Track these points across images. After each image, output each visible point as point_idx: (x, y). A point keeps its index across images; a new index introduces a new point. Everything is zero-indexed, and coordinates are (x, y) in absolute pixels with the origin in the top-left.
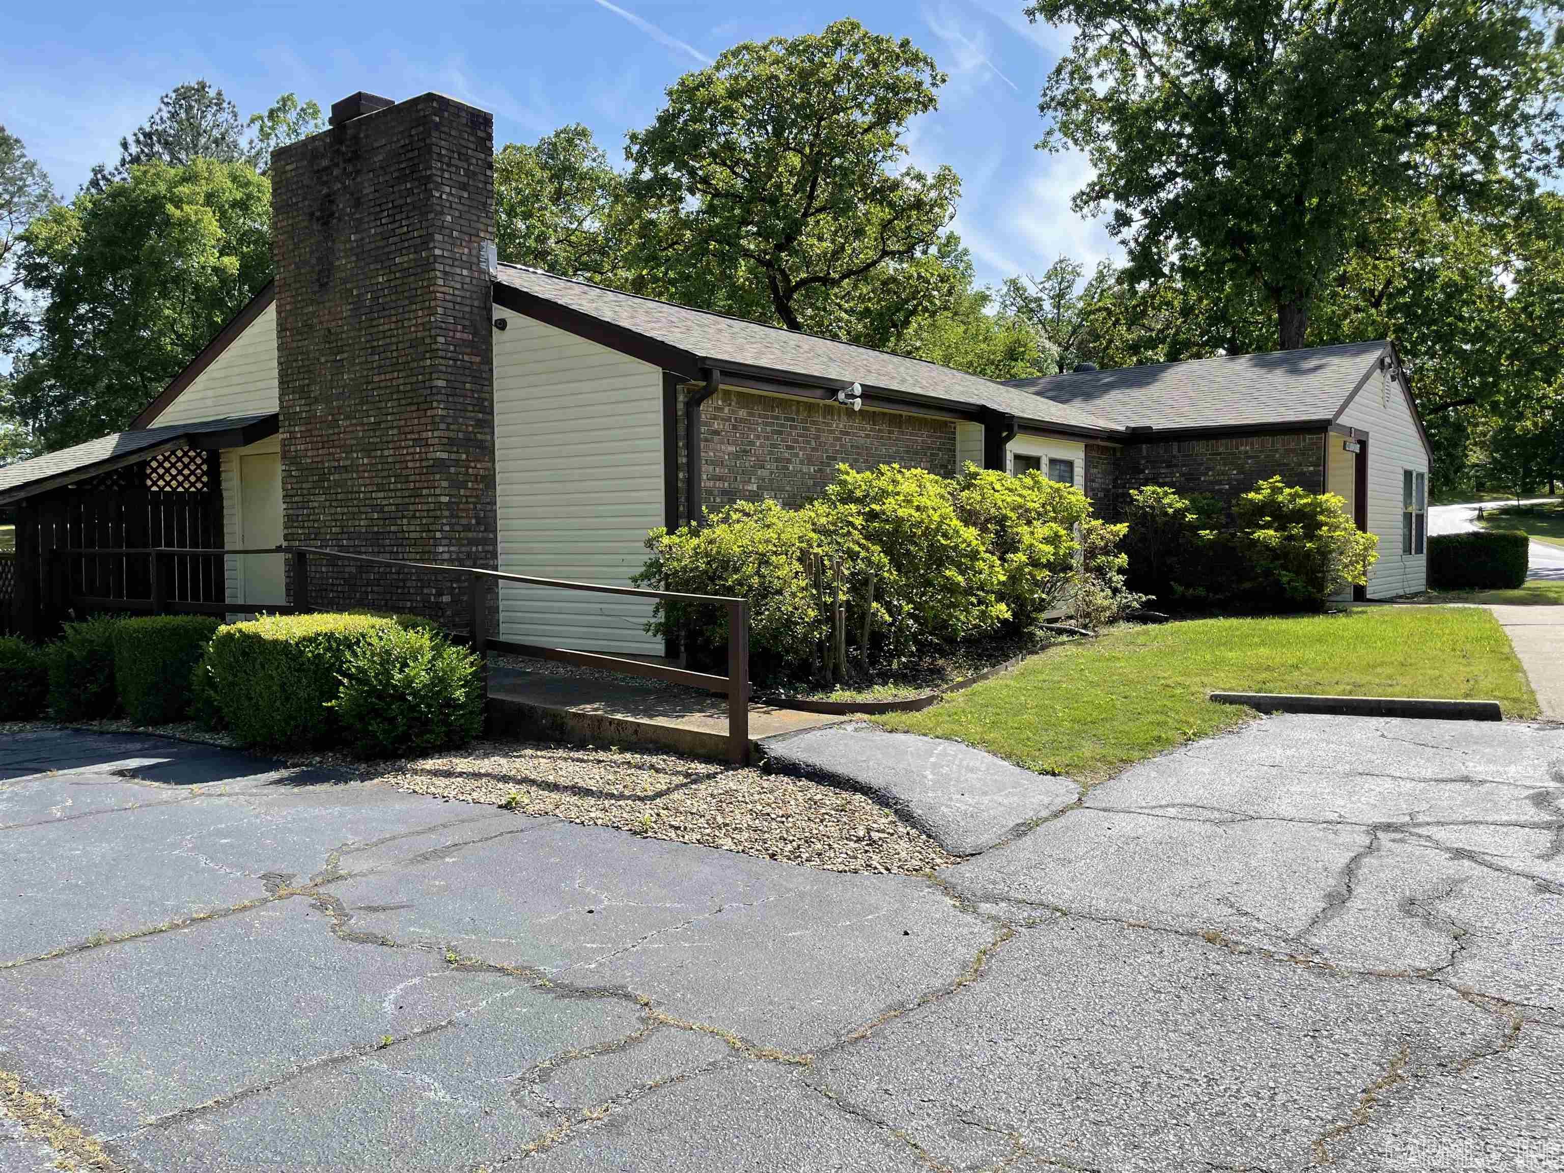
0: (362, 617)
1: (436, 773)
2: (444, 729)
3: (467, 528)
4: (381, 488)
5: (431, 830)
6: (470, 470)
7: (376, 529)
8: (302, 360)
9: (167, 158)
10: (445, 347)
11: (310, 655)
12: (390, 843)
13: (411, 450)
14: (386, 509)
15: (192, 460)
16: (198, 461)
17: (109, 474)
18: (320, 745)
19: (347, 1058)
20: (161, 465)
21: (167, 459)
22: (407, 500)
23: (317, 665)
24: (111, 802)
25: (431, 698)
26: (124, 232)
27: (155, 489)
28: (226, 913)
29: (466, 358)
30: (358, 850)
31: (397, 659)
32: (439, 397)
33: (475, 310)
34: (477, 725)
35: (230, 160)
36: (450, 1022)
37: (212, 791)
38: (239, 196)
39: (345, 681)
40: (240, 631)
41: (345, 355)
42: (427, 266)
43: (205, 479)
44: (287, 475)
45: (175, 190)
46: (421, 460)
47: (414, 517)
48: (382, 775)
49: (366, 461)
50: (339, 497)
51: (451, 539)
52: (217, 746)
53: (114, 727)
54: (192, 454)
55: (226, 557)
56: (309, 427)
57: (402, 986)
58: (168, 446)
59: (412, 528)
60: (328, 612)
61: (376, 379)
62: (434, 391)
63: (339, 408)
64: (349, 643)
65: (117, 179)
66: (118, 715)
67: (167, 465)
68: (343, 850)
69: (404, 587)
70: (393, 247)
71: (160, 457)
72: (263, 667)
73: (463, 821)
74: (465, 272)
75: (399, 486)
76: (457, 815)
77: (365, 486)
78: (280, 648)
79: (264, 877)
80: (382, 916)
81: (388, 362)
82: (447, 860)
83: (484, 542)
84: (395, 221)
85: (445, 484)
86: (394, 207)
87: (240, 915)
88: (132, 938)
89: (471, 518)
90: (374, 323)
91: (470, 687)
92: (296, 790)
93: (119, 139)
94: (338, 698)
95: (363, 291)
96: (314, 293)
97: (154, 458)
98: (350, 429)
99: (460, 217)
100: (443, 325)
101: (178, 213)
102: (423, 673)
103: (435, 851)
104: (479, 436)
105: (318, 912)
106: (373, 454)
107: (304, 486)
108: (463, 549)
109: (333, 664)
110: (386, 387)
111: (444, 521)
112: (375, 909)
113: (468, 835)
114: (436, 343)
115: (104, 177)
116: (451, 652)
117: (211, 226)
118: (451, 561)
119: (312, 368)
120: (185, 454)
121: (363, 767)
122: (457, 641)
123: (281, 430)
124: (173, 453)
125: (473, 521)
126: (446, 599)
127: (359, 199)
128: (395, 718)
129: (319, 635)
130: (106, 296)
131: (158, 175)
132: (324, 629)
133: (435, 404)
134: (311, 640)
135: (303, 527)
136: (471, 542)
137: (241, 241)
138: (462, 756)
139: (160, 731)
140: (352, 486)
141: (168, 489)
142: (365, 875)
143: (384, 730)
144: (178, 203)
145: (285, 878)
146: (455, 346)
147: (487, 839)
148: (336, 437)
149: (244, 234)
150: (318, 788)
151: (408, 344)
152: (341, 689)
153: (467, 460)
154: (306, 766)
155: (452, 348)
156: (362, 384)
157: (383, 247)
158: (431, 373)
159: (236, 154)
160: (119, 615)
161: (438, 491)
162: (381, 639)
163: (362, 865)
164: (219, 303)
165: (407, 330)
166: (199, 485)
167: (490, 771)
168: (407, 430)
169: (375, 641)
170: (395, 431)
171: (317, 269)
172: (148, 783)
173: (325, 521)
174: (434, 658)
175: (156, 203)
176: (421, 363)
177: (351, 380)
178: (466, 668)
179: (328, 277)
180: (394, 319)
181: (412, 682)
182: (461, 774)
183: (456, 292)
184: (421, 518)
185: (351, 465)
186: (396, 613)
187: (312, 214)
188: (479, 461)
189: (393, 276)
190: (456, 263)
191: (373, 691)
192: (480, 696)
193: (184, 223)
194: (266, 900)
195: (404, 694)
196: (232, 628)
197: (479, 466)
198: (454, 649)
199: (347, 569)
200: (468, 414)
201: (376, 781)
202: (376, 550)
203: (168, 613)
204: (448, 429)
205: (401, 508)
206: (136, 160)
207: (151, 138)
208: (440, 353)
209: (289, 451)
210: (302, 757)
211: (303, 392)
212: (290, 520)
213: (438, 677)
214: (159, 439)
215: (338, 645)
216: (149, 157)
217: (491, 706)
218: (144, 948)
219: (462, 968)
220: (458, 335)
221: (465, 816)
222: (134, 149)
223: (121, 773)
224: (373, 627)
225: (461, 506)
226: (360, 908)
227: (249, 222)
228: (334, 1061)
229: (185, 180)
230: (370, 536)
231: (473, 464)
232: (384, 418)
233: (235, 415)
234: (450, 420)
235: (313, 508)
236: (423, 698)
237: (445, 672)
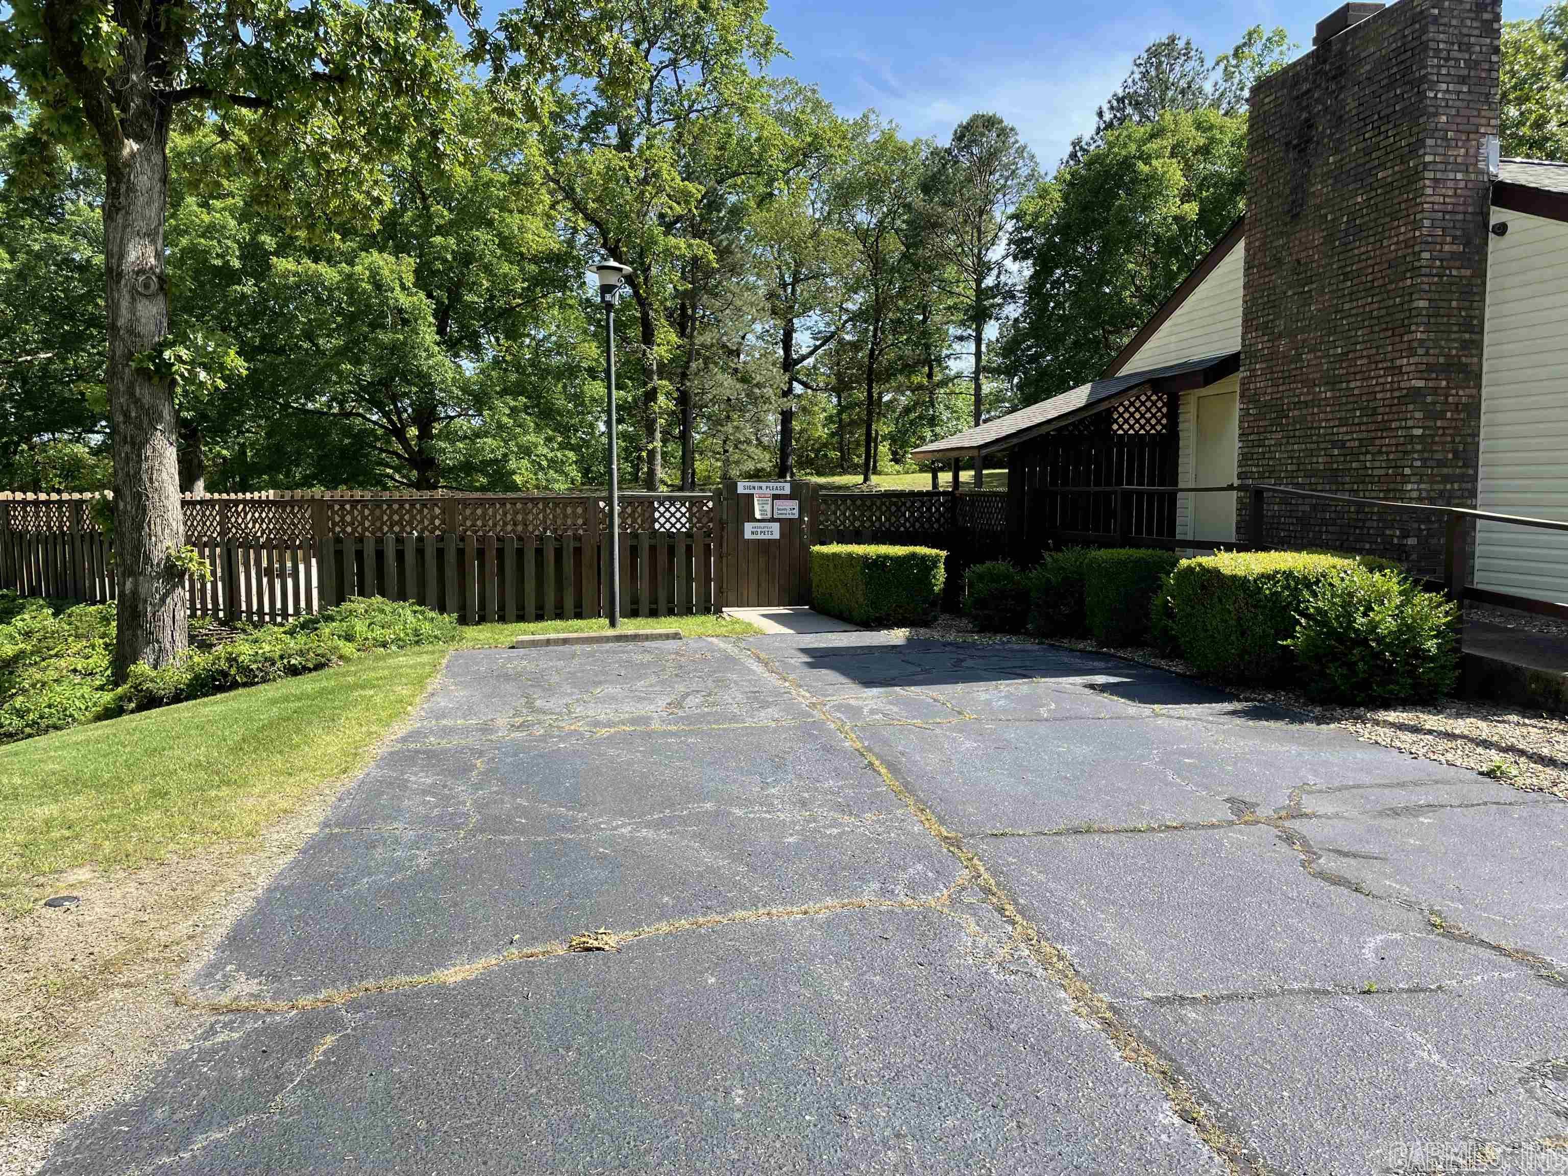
0: (1322, 556)
1: (1401, 727)
2: (1410, 681)
3: (1441, 464)
4: (1343, 422)
5: (1402, 785)
6: (1450, 399)
7: (1335, 466)
8: (1268, 296)
9: (1136, 118)
10: (1429, 263)
11: (1267, 592)
12: (1354, 791)
13: (1381, 380)
14: (1348, 444)
15: (1154, 404)
16: (1160, 404)
17: (1081, 421)
18: (1273, 682)
19: (1330, 993)
20: (1127, 410)
21: (1132, 404)
22: (1373, 434)
23: (1274, 602)
24: (1086, 710)
25: (1397, 646)
26: (1097, 197)
27: (1120, 432)
28: (1197, 826)
29: (1454, 272)
30: (1320, 791)
31: (1360, 602)
32: (1419, 320)
33: (1469, 217)
34: (1450, 679)
35: (1195, 107)
36: (1439, 987)
37: (1172, 713)
38: (1202, 141)
39: (1303, 621)
40: (1200, 565)
41: (1314, 286)
42: (1415, 176)
43: (1164, 421)
44: (1245, 413)
45: (1144, 148)
46: (1392, 391)
47: (1380, 452)
48: (1339, 721)
49: (1329, 394)
50: (1297, 433)
51: (1421, 476)
52: (1172, 672)
53: (1081, 646)
54: (1154, 398)
55: (1180, 495)
56: (1271, 364)
57: (1379, 937)
58: (1135, 391)
59: (1377, 464)
60: (1285, 551)
61: (1347, 306)
62: (1414, 313)
63: (1304, 341)
64: (1308, 583)
65: (1092, 148)
66: (1083, 637)
67: (1132, 409)
68: (1304, 788)
69: (1361, 528)
70: (1376, 162)
71: (1126, 403)
72: (1220, 600)
73: (1437, 782)
74: (1459, 176)
75: (1365, 419)
76: (1429, 775)
77: (1327, 420)
78: (1238, 583)
79: (1226, 800)
80: (1353, 862)
81: (1361, 287)
82: (1421, 819)
83: (1462, 478)
84: (1379, 134)
85: (1419, 415)
86: (1380, 118)
87: (1210, 832)
88: (1117, 832)
89: (1448, 452)
90: (1349, 247)
91: (1443, 638)
92: (1251, 723)
93: (1096, 109)
94: (1293, 637)
95: (1338, 214)
96: (1286, 224)
97: (1121, 404)
98: (1314, 362)
99: (1458, 115)
100: (1430, 239)
101: (1146, 169)
102: (1390, 619)
103: (1407, 808)
104: (1464, 359)
105: (1285, 845)
106: (1338, 386)
107: (1261, 424)
108: (1436, 487)
109: (1290, 603)
110: (1357, 315)
111: (1416, 456)
112: (1346, 855)
113: (1444, 798)
114: (1419, 260)
115: (1081, 148)
116: (1422, 599)
117: (1175, 175)
118: (1420, 499)
119: (1277, 303)
120: (1148, 398)
121: (1318, 710)
122: (1428, 588)
123: (1242, 369)
124: (1138, 398)
125: (1450, 456)
126: (1412, 541)
127: (1341, 117)
128: (1355, 663)
129: (1278, 572)
130: (1078, 258)
131: (1129, 137)
132: (1283, 567)
133: (1413, 328)
134: (1269, 577)
135: (1258, 466)
136: (1446, 479)
137: (1200, 187)
138: (1429, 712)
139: (1121, 654)
140: (1312, 423)
141: (1131, 432)
142: (1329, 818)
143: (1341, 675)
144: (1147, 159)
145: (1251, 806)
146: (1441, 260)
147: (1467, 806)
148: (1299, 372)
149: (1205, 179)
150: (1272, 724)
151: (1386, 266)
152: (1298, 628)
153: (1448, 387)
154: (1259, 701)
155: (1438, 263)
156: (1331, 314)
157: (1365, 164)
158: (1411, 294)
159: (1200, 100)
160: (1088, 547)
161: (1410, 423)
162: (1343, 579)
163: (1325, 807)
164: (1176, 251)
165: (1386, 251)
166: (1159, 428)
167: (1466, 733)
168: (1378, 358)
169: (1336, 581)
170: (1365, 361)
171: (1290, 198)
172: (1116, 698)
173: (1280, 459)
174: (1402, 604)
175: (1127, 164)
176: (1401, 284)
177: (1319, 310)
178: (1441, 617)
179: (1302, 205)
180: (1372, 240)
181: (1376, 627)
182: (1430, 732)
183: (1447, 200)
184: (1388, 453)
185: (1313, 400)
186: (1360, 554)
187: (1287, 144)
188: (1463, 388)
189: (1373, 194)
190: (1449, 167)
191: (1332, 633)
192: (1456, 650)
193: (1153, 176)
194: (1231, 823)
195: (1366, 640)
196: (1193, 562)
197: (1461, 393)
198: (1427, 596)
199: (1300, 508)
200: (1453, 336)
201: (1332, 726)
202: (1334, 488)
203: (1131, 546)
204: (1427, 354)
205: (1365, 443)
206: (1109, 126)
207: (1123, 102)
208: (1424, 271)
209: (1249, 389)
210: (1254, 692)
211: (1265, 328)
212: (1245, 458)
213: (1407, 625)
214: (1126, 386)
215: (1297, 584)
216: (1122, 121)
217: (1466, 662)
218: (1127, 844)
219: (1448, 934)
220: (1447, 248)
221: (1439, 777)
222: (1108, 116)
223: (1092, 687)
224: (1334, 567)
225: (1437, 439)
226: (1329, 850)
227: (1209, 166)
228: (1316, 991)
229: (1153, 136)
230: (1328, 473)
231: (1454, 392)
232: (1353, 348)
233: (1195, 358)
234: (1431, 344)
235: (1269, 446)
236: (1389, 646)
237: (1414, 620)
